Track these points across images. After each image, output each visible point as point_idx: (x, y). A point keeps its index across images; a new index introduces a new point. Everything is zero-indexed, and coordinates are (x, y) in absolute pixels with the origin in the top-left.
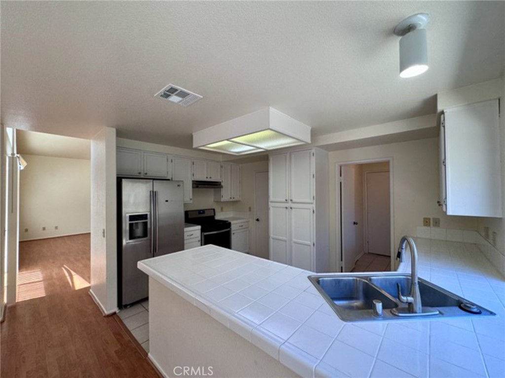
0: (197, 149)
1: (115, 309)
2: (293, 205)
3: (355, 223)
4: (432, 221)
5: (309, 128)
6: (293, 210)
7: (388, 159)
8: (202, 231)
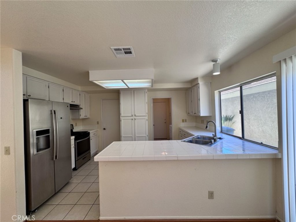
2: (136, 118)
4: (184, 120)
6: (136, 120)
7: (171, 97)
8: (75, 139)
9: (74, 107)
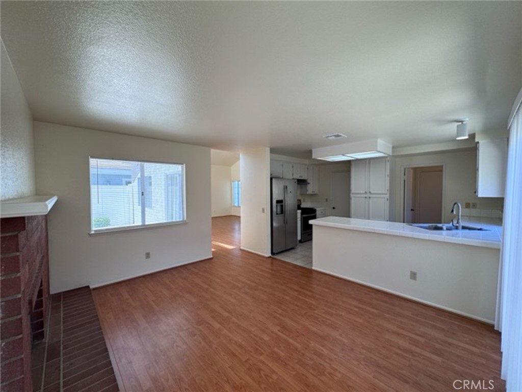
0: (314, 159)
1: (270, 255)
2: (371, 196)
3: (412, 210)
4: (471, 205)
5: (391, 146)
6: (371, 198)
7: (441, 164)
8: (302, 214)
9: (302, 182)
